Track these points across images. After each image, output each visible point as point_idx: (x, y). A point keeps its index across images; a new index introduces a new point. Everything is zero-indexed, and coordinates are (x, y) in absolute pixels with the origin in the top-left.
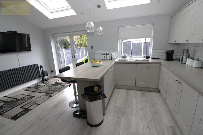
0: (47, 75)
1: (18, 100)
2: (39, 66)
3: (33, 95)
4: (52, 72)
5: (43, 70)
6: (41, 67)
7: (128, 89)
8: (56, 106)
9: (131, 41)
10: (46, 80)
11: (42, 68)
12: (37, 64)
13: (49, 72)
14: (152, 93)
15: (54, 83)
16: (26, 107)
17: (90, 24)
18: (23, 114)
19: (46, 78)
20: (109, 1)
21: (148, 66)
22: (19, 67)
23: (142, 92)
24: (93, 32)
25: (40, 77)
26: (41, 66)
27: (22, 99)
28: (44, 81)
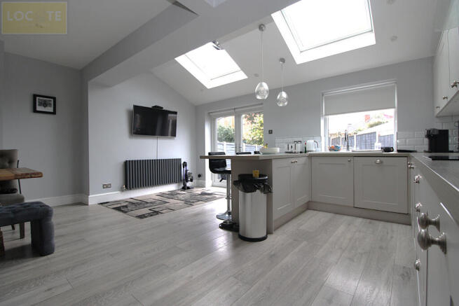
0: (191, 180)
1: (147, 203)
2: (182, 163)
3: (167, 200)
4: (199, 176)
5: (186, 171)
6: (185, 164)
7: (337, 214)
8: (197, 215)
9: (375, 133)
10: (188, 188)
11: (186, 166)
12: (180, 159)
13: (195, 176)
14: (395, 226)
15: (200, 193)
16: (157, 210)
17: (261, 86)
18: (151, 215)
19: (189, 184)
20: (301, 52)
21: (381, 162)
22: (155, 158)
23: (368, 220)
24: (266, 98)
25: (181, 180)
26: (184, 162)
27: (151, 203)
28: (185, 188)
